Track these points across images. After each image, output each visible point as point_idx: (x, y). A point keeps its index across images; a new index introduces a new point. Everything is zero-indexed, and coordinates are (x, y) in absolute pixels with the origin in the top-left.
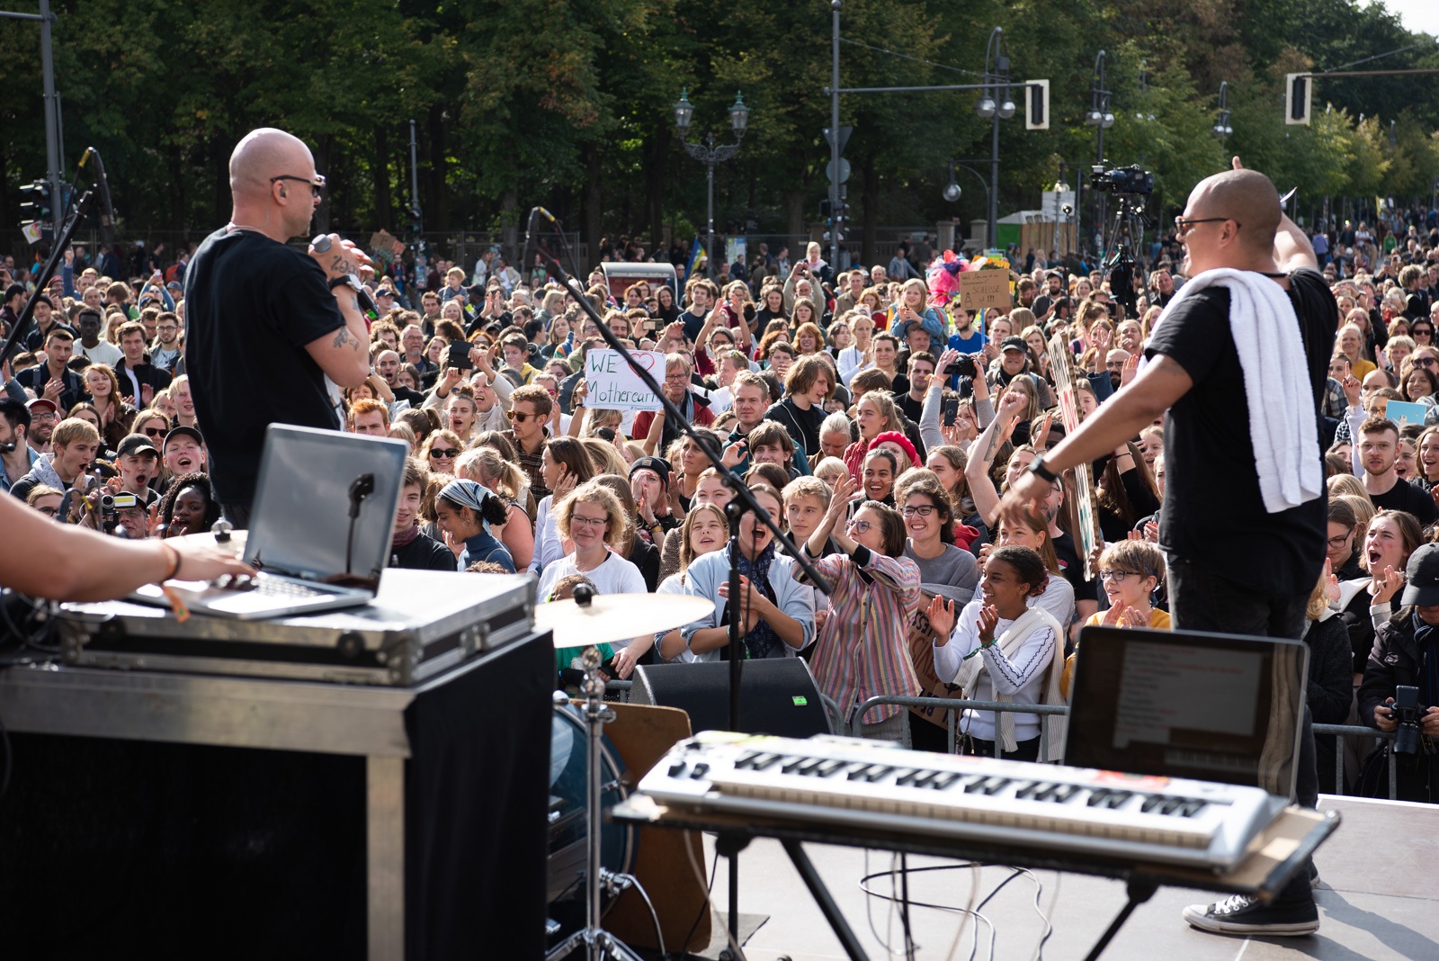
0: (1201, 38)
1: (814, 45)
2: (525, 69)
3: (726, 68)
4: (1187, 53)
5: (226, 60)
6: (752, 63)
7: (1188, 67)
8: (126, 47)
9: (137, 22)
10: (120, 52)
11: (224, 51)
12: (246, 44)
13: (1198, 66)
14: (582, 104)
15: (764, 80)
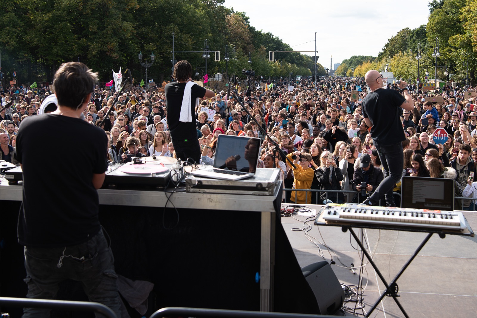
0: (245, 43)
1: (166, 42)
2: (103, 46)
3: (147, 47)
4: (242, 46)
5: (33, 44)
6: (153, 45)
7: (242, 49)
8: (10, 41)
9: (13, 36)
10: (8, 42)
11: (33, 42)
12: (38, 40)
13: (244, 49)
14: (115, 54)
15: (155, 49)
